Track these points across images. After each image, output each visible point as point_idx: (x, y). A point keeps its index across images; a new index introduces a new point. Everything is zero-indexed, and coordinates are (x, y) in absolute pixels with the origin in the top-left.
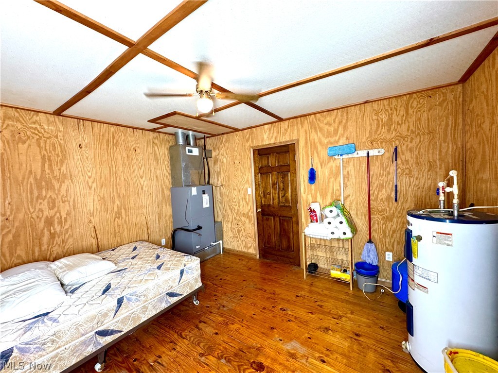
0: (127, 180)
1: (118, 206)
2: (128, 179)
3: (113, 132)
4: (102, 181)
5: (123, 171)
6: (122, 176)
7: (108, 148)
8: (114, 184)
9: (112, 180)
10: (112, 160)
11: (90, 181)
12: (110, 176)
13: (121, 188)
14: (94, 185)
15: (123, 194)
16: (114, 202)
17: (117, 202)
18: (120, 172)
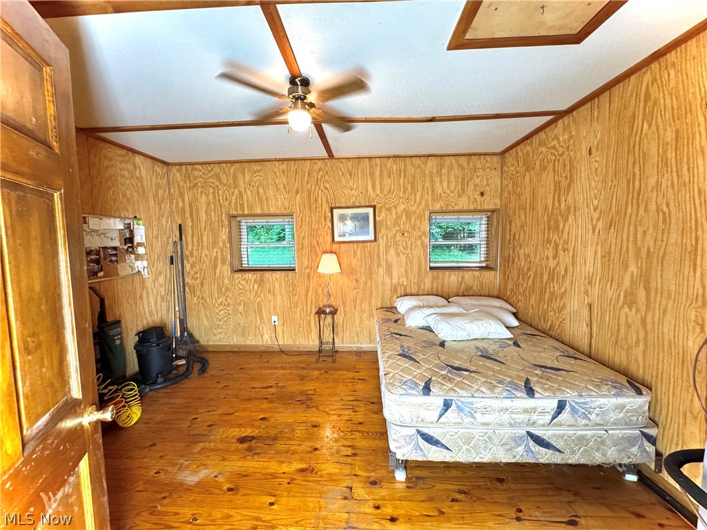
0: (665, 209)
1: (632, 276)
2: (668, 206)
3: (648, 82)
4: (611, 216)
5: (658, 185)
6: (654, 200)
7: (631, 134)
8: (633, 222)
9: (629, 210)
10: (635, 163)
11: (596, 215)
12: (627, 202)
13: (645, 233)
14: (600, 225)
15: (648, 249)
16: (626, 266)
17: (633, 268)
18: (650, 189)
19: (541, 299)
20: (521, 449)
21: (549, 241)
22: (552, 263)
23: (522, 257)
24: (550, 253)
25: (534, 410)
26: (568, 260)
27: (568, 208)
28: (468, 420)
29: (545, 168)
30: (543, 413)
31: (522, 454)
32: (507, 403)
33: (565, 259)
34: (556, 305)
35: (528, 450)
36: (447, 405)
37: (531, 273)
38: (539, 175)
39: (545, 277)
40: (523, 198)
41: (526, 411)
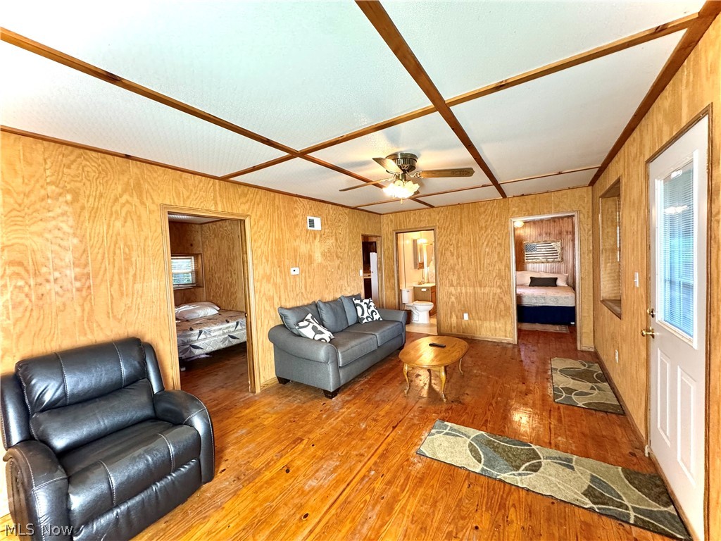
19: (228, 296)
20: (227, 342)
21: (228, 270)
22: (230, 280)
23: (217, 278)
24: (230, 276)
25: (229, 327)
26: (236, 277)
27: (234, 257)
28: (209, 336)
29: (223, 238)
30: (233, 327)
31: (227, 344)
32: (221, 327)
33: (235, 277)
34: (233, 297)
35: (229, 341)
36: (201, 332)
37: (222, 286)
38: (221, 240)
39: (228, 286)
40: (215, 249)
41: (227, 328)
